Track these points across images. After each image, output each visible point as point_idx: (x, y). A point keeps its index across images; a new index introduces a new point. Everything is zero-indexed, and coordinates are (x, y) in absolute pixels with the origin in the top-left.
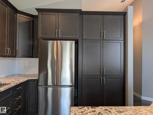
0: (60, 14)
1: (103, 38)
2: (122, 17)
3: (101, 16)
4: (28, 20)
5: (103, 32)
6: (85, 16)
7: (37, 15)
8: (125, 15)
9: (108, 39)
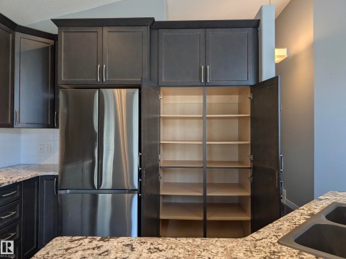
0: (106, 30)
1: (206, 80)
2: (250, 31)
3: (200, 32)
4: (41, 45)
5: (206, 69)
6: (164, 33)
7: (57, 33)
8: (258, 26)
9: (218, 83)
